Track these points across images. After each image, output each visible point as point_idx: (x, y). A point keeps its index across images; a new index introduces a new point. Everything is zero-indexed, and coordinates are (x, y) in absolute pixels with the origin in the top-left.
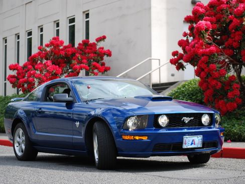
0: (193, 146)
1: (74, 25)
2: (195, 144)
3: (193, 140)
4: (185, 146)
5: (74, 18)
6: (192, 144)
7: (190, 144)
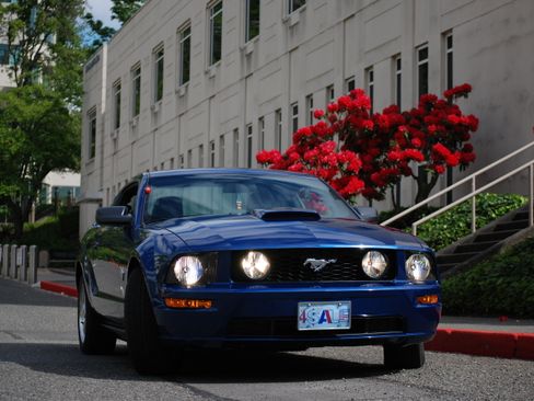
0: (325, 326)
1: (426, 64)
2: (330, 322)
3: (326, 313)
4: (302, 327)
5: (427, 49)
6: (322, 321)
7: (317, 320)
